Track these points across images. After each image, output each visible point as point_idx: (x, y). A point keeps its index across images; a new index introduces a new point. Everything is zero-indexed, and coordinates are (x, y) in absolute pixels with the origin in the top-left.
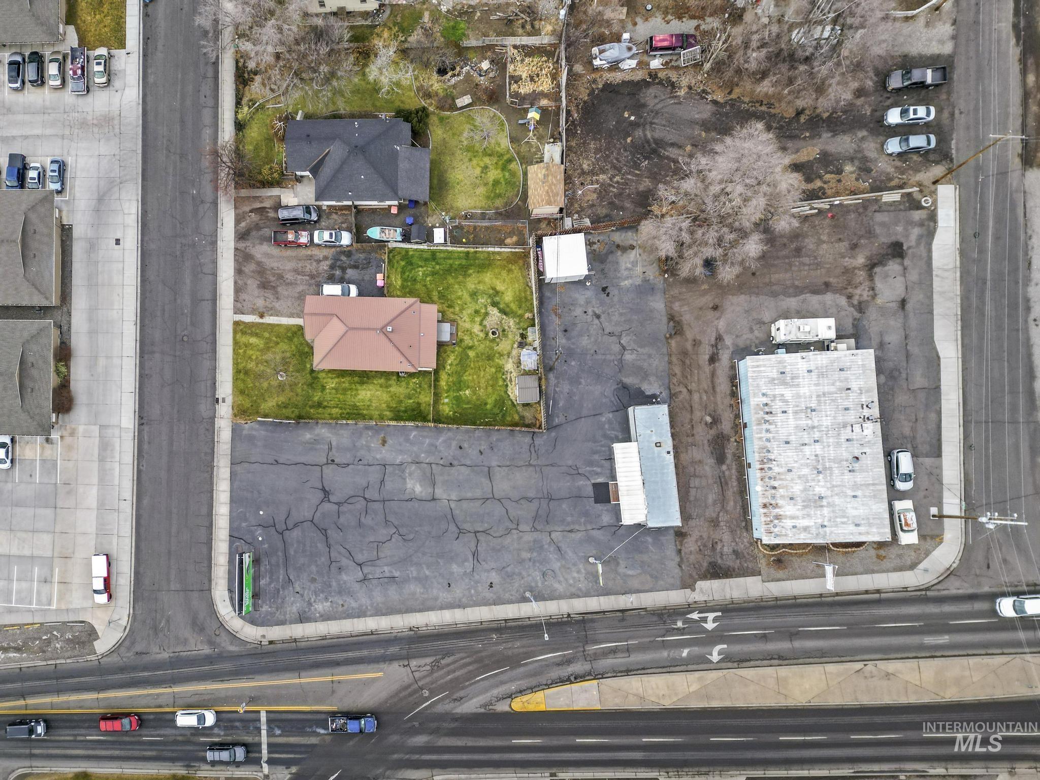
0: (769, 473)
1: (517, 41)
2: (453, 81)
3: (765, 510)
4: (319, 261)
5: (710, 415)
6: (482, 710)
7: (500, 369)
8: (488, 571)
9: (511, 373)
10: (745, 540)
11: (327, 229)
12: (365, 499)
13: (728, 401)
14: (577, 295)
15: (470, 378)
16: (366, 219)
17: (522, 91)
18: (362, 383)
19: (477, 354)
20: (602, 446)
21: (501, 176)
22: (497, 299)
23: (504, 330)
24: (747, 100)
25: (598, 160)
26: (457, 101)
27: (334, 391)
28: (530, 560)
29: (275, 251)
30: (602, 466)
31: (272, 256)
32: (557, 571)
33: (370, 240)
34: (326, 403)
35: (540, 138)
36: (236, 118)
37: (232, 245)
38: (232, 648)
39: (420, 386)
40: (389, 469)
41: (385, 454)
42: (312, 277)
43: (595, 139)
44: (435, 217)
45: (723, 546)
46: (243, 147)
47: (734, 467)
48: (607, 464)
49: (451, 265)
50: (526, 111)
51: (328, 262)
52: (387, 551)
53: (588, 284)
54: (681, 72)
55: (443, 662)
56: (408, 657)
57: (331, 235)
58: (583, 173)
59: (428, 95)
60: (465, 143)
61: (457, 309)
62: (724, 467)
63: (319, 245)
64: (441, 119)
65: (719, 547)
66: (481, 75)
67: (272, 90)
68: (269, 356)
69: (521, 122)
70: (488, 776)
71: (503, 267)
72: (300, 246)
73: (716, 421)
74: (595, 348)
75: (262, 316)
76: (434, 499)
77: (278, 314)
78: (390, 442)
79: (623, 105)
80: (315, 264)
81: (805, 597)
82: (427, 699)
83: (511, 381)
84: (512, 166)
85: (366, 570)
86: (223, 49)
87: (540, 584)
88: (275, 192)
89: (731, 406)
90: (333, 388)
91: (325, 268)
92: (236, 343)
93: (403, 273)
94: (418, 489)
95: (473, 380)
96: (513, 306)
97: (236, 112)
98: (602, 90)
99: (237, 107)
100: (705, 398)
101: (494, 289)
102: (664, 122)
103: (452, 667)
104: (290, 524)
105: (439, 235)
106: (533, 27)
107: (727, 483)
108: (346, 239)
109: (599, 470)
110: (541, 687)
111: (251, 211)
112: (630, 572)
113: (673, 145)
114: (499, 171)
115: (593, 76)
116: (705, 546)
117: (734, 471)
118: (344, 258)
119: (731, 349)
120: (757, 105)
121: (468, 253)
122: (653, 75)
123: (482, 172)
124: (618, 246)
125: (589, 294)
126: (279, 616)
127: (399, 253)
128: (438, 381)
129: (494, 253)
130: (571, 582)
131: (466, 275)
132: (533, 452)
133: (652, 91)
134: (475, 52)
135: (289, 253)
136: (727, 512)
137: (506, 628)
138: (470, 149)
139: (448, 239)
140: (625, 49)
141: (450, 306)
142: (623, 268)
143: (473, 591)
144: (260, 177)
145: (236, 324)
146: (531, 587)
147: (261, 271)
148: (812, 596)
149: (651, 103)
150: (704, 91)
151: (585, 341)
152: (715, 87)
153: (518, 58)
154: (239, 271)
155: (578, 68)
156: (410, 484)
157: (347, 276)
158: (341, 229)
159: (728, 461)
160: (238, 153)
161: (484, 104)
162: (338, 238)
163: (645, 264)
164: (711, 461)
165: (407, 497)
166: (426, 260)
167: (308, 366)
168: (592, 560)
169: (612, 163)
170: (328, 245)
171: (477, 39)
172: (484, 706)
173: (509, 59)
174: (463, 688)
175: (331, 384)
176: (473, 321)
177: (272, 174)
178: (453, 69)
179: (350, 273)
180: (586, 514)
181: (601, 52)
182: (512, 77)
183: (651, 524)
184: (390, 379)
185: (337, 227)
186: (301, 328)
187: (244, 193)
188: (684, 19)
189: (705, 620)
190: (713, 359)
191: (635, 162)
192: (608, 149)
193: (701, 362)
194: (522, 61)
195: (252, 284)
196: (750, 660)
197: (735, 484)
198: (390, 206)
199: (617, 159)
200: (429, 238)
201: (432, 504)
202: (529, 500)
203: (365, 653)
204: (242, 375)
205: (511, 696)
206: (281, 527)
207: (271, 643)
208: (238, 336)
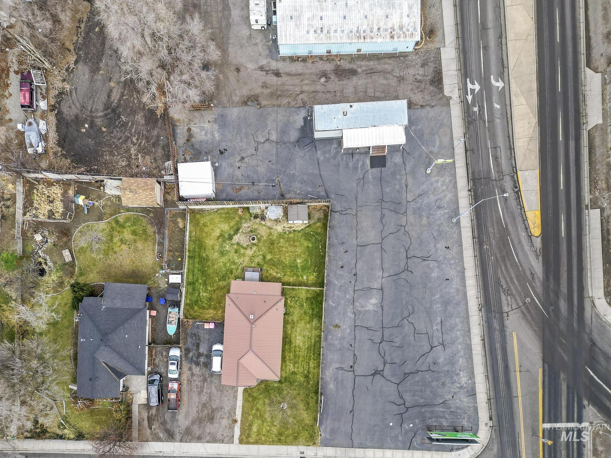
0: (368, 32)
1: (19, 212)
2: (50, 264)
3: (396, 37)
4: (193, 375)
5: (320, 78)
6: (540, 258)
7: (281, 236)
8: (437, 250)
9: (284, 227)
10: (414, 58)
11: (167, 367)
12: (381, 342)
13: (309, 64)
14: (226, 174)
15: (288, 258)
16: (160, 336)
17: (61, 210)
18: (290, 342)
19: (269, 253)
20: (342, 159)
21: (129, 229)
22: (226, 236)
23: (251, 231)
24: (75, 38)
25: (119, 154)
26: (67, 261)
27: (296, 365)
28: (428, 218)
29: (183, 410)
30: (358, 160)
31: (188, 412)
32: (437, 197)
33: (177, 333)
34: (306, 372)
35: (100, 197)
36: (73, 439)
37: (177, 444)
38: (495, 450)
39: (294, 297)
40: (358, 323)
41: (346, 326)
42: (205, 380)
43: (102, 156)
44: (160, 282)
45: (418, 74)
46: (97, 434)
47: (359, 63)
48: (356, 157)
49: (199, 270)
50: (78, 206)
51: (194, 367)
52: (421, 326)
53: (217, 165)
54: (51, 86)
55: (504, 287)
56: (501, 313)
57: (172, 364)
58: (129, 165)
59: (61, 284)
60: (102, 256)
61: (233, 267)
62: (359, 70)
63: (180, 375)
64: (81, 274)
65: (419, 78)
66: (47, 242)
67: (51, 408)
68: (267, 416)
69: (86, 212)
70: (588, 256)
71: (202, 230)
72: (180, 389)
73: (324, 74)
74: (267, 162)
75: (235, 421)
76: (382, 289)
77: (234, 408)
78: (337, 321)
79: (76, 132)
80: (194, 378)
81: (456, 17)
82: (532, 299)
83: (290, 227)
84: (121, 220)
85: (436, 343)
86: (14, 449)
87: (446, 211)
88: (135, 409)
89: (313, 62)
90: (294, 366)
91: (198, 369)
92: (256, 442)
93: (203, 308)
94: (374, 301)
95: (290, 256)
96: (233, 223)
97: (69, 439)
98: (63, 148)
99: (64, 439)
100: (307, 81)
101: (219, 238)
102: (91, 102)
103: (508, 279)
105: (175, 279)
106: (9, 199)
107: (372, 69)
108: (175, 352)
109: (360, 163)
110: (523, 213)
111: (151, 428)
112: (438, 144)
113: (109, 96)
114: (125, 230)
115: (51, 154)
116: (418, 87)
117: (362, 63)
118: (191, 355)
119: (270, 60)
120: (79, 30)
121: (189, 257)
122: (52, 108)
123: (125, 244)
124: (188, 140)
125: (224, 164)
126: (471, 412)
127: (188, 310)
128: (290, 283)
129: (190, 237)
130: (444, 187)
131: (207, 259)
132: (346, 212)
133: (65, 109)
134: (27, 245)
135: (185, 398)
136: (393, 70)
137: (479, 238)
138: (106, 253)
139: (178, 272)
140: (30, 127)
141: (231, 272)
142: (205, 137)
143: (452, 262)
144: (123, 420)
145: (241, 442)
146: (449, 217)
147: (199, 421)
148: (456, 11)
149: (75, 111)
150: (67, 70)
151: (262, 169)
152: (64, 62)
153: (34, 212)
154: (199, 439)
155: (44, 164)
156: (370, 307)
157: (205, 352)
158: (167, 356)
159: (355, 67)
160: (103, 438)
161: (70, 240)
162: (174, 358)
163: (202, 121)
164: (355, 79)
165: (380, 310)
166: (194, 290)
167: (276, 385)
168: (429, 171)
169: (122, 143)
170: (180, 367)
171: (17, 243)
172: (537, 256)
173: (34, 219)
174: (524, 272)
175: (291, 367)
176: (244, 255)
177: (121, 410)
178: (40, 263)
179: (203, 349)
180: (394, 174)
181: (31, 146)
182: (49, 217)
183: (406, 122)
184: (288, 321)
185: (165, 360)
186: (245, 390)
187: (135, 434)
188: (9, 82)
189: (473, 91)
190: (277, 74)
191: (122, 125)
192: (110, 146)
193: (279, 83)
194: (36, 209)
195: (209, 428)
196: (502, 59)
197: (372, 63)
198: (150, 316)
199: (119, 139)
200: (176, 287)
201: (385, 290)
202: (383, 216)
203: (498, 346)
204: (283, 438)
205: (530, 236)
206: (402, 409)
207: (491, 419)
208: (251, 440)
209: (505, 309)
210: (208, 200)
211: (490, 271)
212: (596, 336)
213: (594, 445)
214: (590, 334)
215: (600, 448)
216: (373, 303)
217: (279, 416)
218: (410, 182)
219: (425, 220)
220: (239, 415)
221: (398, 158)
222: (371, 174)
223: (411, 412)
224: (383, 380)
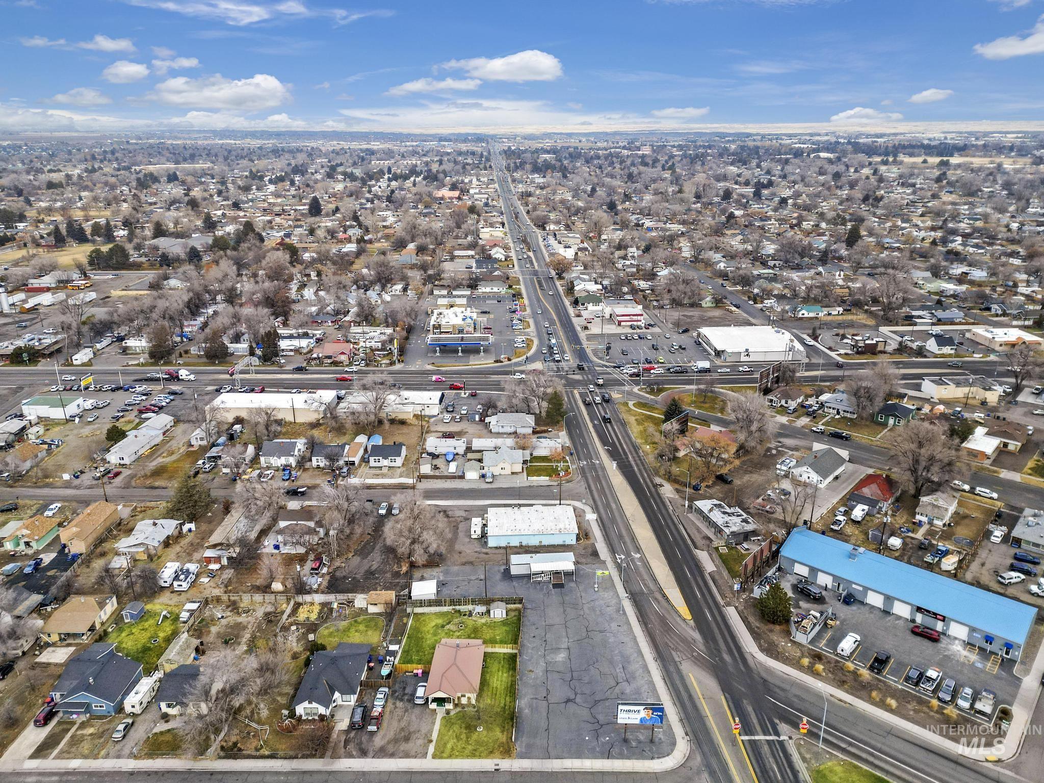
4: (396, 707)
6: (697, 631)
7: (484, 624)
8: (611, 627)
9: (487, 620)
14: (445, 593)
15: (488, 636)
19: (473, 633)
22: (440, 625)
23: (460, 623)
29: (381, 733)
31: (386, 734)
34: (502, 705)
37: (369, 760)
39: (493, 658)
40: (549, 668)
41: (539, 671)
44: (380, 652)
49: (414, 644)
51: (398, 703)
52: (606, 670)
53: (439, 589)
55: (673, 647)
66: (298, 631)
68: (463, 736)
71: (421, 623)
72: (383, 711)
75: (431, 741)
76: (568, 649)
77: (430, 732)
78: (531, 668)
79: (341, 582)
80: (397, 710)
83: (492, 620)
84: (359, 620)
85: (621, 680)
88: (335, 733)
90: (491, 700)
92: (450, 757)
94: (562, 655)
96: (446, 619)
101: (433, 627)
102: (356, 570)
103: (674, 643)
104: (593, 720)
109: (545, 587)
111: (345, 748)
114: (360, 625)
118: (397, 694)
119: (482, 549)
121: (408, 638)
122: (330, 573)
123: (359, 632)
125: (444, 589)
129: (411, 627)
130: (610, 597)
131: (422, 638)
132: (536, 609)
135: (385, 725)
143: (625, 633)
145: (434, 757)
147: (396, 741)
149: (344, 574)
150: (346, 559)
151: (472, 591)
154: (392, 755)
156: (559, 659)
157: (410, 693)
165: (568, 661)
167: (473, 713)
172: (694, 630)
175: (488, 701)
176: (452, 635)
179: (408, 690)
184: (487, 672)
186: (444, 718)
187: (329, 753)
193: (487, 557)
194: (297, 617)
195: (404, 747)
198: (368, 667)
201: (572, 650)
202: (564, 611)
203: (678, 682)
204: (477, 754)
205: (684, 620)
206: (596, 726)
207: (687, 734)
208: (445, 755)
209: (677, 659)
210: (430, 603)
211: (658, 639)
212: (764, 675)
213: (800, 754)
214: (759, 674)
215: (808, 756)
216: (561, 657)
217: (475, 736)
218: (583, 594)
219: (598, 612)
220: (435, 736)
221: (573, 585)
222: (553, 591)
223: (605, 728)
224: (575, 706)
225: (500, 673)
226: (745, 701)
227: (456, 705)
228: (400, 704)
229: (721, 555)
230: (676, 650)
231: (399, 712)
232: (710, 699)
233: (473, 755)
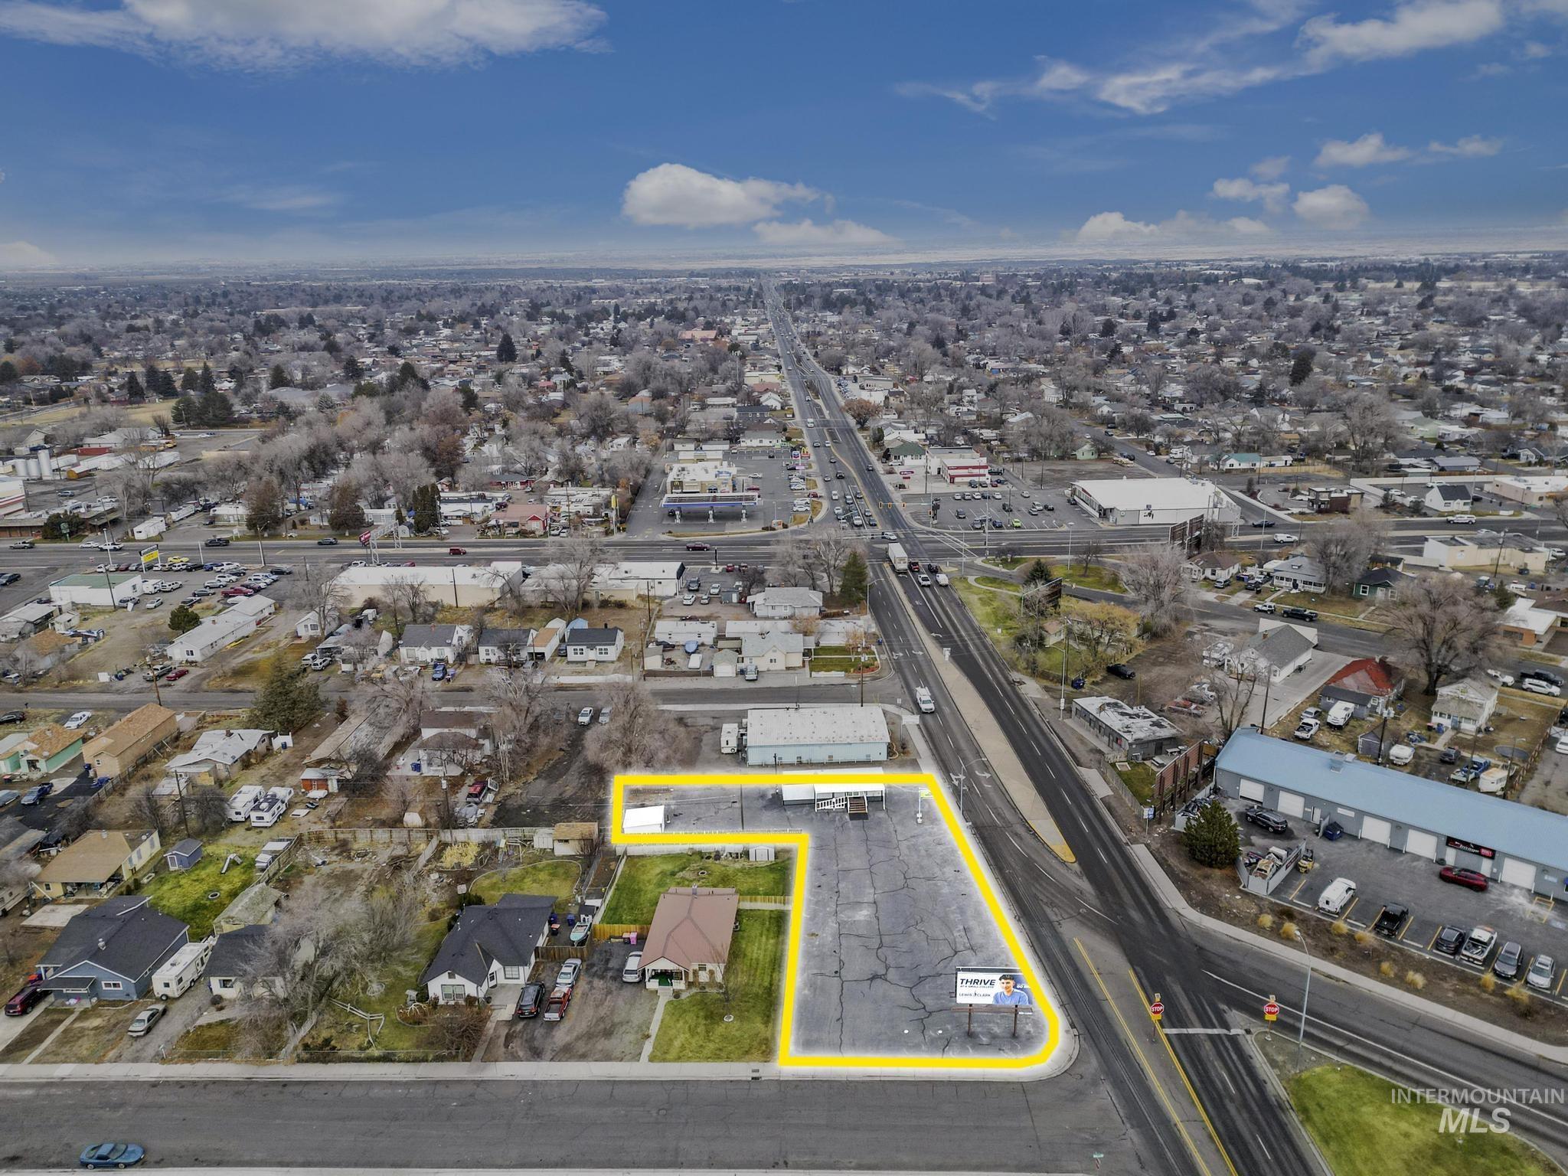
4: (592, 987)
6: (1084, 878)
8: (944, 873)
12: (878, 948)
15: (746, 887)
29: (566, 1024)
31: (574, 1026)
34: (766, 984)
37: (544, 1063)
40: (844, 931)
41: (827, 934)
42: (610, 992)
49: (625, 898)
51: (595, 981)
52: (937, 931)
55: (1045, 900)
56: (1049, 922)
68: (701, 1029)
71: (638, 869)
75: (647, 1036)
76: (874, 903)
77: (648, 1022)
80: (594, 992)
85: (961, 948)
90: (748, 978)
91: (602, 983)
92: (678, 1059)
94: (865, 912)
103: (1048, 895)
104: (912, 1004)
111: (506, 1046)
118: (594, 969)
123: (539, 882)
131: (639, 890)
132: (823, 848)
145: (652, 1059)
147: (589, 1036)
154: (583, 1057)
156: (860, 918)
157: (617, 967)
165: (875, 920)
167: (718, 995)
172: (1079, 877)
175: (743, 979)
179: (613, 962)
184: (742, 936)
187: (479, 1054)
195: (602, 1044)
201: (880, 905)
202: (869, 850)
203: (1057, 952)
204: (723, 1054)
205: (1063, 863)
206: (922, 1014)
207: (1073, 1026)
208: (669, 1057)
209: (1053, 918)
211: (1021, 890)
213: (1266, 1055)
214: (1190, 939)
215: (1280, 1058)
216: (863, 914)
217: (720, 1029)
218: (898, 828)
219: (923, 853)
220: (654, 1029)
221: (882, 815)
222: (850, 824)
223: (935, 1017)
224: (886, 985)
225: (764, 939)
226: (1168, 978)
227: (690, 985)
228: (598, 983)
229: (1120, 774)
230: (1052, 904)
231: (597, 995)
232: (1109, 975)
233: (717, 1056)
